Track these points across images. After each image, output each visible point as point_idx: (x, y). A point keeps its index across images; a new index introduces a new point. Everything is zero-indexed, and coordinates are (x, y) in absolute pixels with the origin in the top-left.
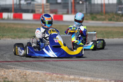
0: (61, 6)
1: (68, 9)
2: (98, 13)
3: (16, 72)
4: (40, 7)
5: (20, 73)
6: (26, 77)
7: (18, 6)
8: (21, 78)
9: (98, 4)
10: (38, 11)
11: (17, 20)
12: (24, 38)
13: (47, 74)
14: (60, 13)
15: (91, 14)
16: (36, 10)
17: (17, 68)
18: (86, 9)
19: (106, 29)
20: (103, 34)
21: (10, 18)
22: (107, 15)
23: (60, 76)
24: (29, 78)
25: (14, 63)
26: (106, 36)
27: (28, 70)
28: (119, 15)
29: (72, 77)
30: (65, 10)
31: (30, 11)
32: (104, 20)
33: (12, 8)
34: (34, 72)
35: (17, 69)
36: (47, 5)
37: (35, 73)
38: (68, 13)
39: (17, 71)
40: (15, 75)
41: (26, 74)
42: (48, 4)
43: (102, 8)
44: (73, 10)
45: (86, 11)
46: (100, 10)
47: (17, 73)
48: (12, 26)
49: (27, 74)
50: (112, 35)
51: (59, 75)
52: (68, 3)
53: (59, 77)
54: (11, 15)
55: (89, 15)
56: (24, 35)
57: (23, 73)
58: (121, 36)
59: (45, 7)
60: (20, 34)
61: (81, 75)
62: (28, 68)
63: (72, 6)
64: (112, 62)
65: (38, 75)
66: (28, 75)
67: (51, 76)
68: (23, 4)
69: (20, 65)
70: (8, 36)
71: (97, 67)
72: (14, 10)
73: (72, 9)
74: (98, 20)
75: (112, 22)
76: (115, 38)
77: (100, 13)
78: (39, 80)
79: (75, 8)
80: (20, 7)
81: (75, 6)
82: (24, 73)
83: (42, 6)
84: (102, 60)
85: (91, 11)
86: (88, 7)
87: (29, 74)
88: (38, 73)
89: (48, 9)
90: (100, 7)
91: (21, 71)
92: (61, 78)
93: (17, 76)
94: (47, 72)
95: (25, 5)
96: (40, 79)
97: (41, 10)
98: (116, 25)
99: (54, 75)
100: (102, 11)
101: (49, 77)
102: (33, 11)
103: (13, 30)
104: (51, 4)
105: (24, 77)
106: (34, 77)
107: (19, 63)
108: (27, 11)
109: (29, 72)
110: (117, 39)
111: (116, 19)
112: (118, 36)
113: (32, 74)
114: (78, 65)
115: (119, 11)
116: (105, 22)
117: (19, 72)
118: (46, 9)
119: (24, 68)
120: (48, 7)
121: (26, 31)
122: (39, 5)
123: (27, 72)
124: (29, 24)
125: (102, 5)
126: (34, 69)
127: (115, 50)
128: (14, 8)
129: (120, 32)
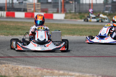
0: (51, 5)
1: (58, 8)
2: (86, 12)
3: (8, 67)
4: (32, 6)
5: (13, 68)
6: (18, 72)
7: (11, 5)
8: (14, 73)
9: (86, 4)
10: (30, 10)
11: (10, 18)
12: (16, 35)
13: (38, 69)
14: (50, 12)
15: (80, 13)
16: (28, 8)
18: (75, 8)
19: (94, 27)
20: (91, 32)
21: (3, 16)
23: (51, 71)
25: (7, 58)
26: (94, 34)
27: (20, 66)
30: (56, 9)
31: (22, 10)
33: (5, 7)
34: (25, 67)
35: (10, 65)
36: (38, 5)
37: (27, 68)
38: (58, 12)
41: (18, 69)
42: (39, 3)
44: (63, 9)
45: (75, 10)
47: (9, 68)
49: (19, 69)
51: (49, 71)
52: (58, 3)
54: (4, 14)
55: (77, 14)
56: (16, 33)
57: (15, 68)
59: (36, 6)
60: (13, 32)
62: (20, 63)
63: (61, 6)
64: (100, 58)
65: (29, 70)
66: (20, 70)
67: (42, 71)
68: (16, 3)
69: (12, 61)
70: (1, 33)
72: (7, 9)
73: (61, 8)
78: (31, 75)
79: (64, 8)
80: (13, 6)
81: (64, 6)
82: (17, 68)
83: (33, 5)
85: (80, 10)
87: (21, 69)
88: (29, 68)
89: (39, 8)
90: (88, 7)
91: (13, 66)
92: (52, 73)
93: (9, 71)
94: (38, 68)
96: (31, 73)
97: (33, 9)
99: (45, 70)
101: (40, 72)
102: (25, 10)
103: (6, 28)
104: (42, 3)
105: (16, 72)
106: (25, 72)
107: (11, 59)
108: (19, 10)
113: (24, 69)
114: (67, 61)
115: (106, 10)
117: (11, 67)
118: (37, 8)
119: (16, 63)
120: (39, 6)
121: (18, 29)
123: (19, 67)
124: (22, 22)
125: (90, 5)
126: (26, 65)
127: (102, 47)
128: (7, 7)
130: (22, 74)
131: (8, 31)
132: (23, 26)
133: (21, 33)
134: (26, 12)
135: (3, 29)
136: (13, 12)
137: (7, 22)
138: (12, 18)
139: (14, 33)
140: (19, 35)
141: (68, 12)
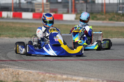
1: (68, 8)
2: (98, 13)
3: (8, 71)
4: (40, 6)
5: (13, 72)
6: (18, 76)
7: (18, 5)
8: (13, 77)
9: (98, 4)
10: (38, 10)
11: (16, 19)
12: (21, 37)
13: (40, 74)
14: (60, 12)
15: (92, 13)
16: (36, 9)
17: (11, 68)
18: (87, 8)
19: (106, 29)
21: (10, 17)
22: (107, 15)
23: (53, 76)
24: (21, 78)
25: (8, 62)
26: (105, 36)
28: (119, 14)
29: (64, 77)
30: (66, 10)
31: (30, 10)
32: (104, 19)
33: (11, 7)
34: (27, 72)
36: (47, 5)
37: (28, 72)
38: (68, 12)
39: (10, 70)
40: (8, 74)
41: (18, 73)
42: (48, 3)
43: (102, 8)
44: (73, 9)
46: (100, 9)
47: (10, 72)
48: (11, 24)
49: (20, 73)
50: (112, 35)
51: (51, 75)
52: (68, 2)
53: (51, 77)
54: (10, 14)
56: (22, 35)
57: (16, 72)
58: (120, 36)
59: (45, 6)
60: (18, 33)
61: (75, 75)
62: (22, 67)
63: (72, 5)
65: (30, 74)
66: (21, 75)
67: (44, 76)
68: (23, 3)
69: (14, 64)
70: (6, 35)
71: (91, 67)
72: (14, 9)
73: (72, 8)
74: (98, 20)
75: (112, 22)
76: (114, 38)
77: (101, 12)
78: (31, 80)
79: (75, 8)
80: (20, 6)
83: (42, 5)
84: (98, 60)
85: (91, 11)
86: (88, 7)
87: (22, 73)
88: (31, 72)
89: (48, 8)
90: (100, 7)
91: (14, 71)
92: (54, 77)
93: (8, 75)
94: (40, 72)
95: (25, 3)
96: (32, 78)
97: (41, 9)
98: (116, 25)
99: (47, 74)
100: (102, 11)
101: (42, 76)
102: (32, 10)
103: (11, 29)
104: (51, 3)
105: (16, 77)
106: (26, 76)
108: (27, 10)
109: (22, 71)
110: (116, 38)
111: (116, 19)
112: (117, 36)
113: (25, 74)
114: (73, 65)
115: (120, 10)
116: (105, 22)
117: (12, 71)
118: (46, 8)
119: (18, 67)
120: (48, 6)
121: (25, 30)
122: (39, 4)
123: (20, 71)
124: (28, 23)
125: (102, 5)
128: (14, 7)
129: (119, 32)
130: (22, 78)
131: (14, 33)
132: (30, 28)
133: (26, 35)
134: (34, 13)
135: (8, 31)
136: (21, 12)
137: (13, 23)
138: (19, 19)
139: (19, 35)
140: (25, 37)
141: (79, 12)
